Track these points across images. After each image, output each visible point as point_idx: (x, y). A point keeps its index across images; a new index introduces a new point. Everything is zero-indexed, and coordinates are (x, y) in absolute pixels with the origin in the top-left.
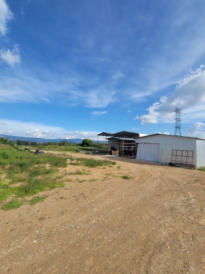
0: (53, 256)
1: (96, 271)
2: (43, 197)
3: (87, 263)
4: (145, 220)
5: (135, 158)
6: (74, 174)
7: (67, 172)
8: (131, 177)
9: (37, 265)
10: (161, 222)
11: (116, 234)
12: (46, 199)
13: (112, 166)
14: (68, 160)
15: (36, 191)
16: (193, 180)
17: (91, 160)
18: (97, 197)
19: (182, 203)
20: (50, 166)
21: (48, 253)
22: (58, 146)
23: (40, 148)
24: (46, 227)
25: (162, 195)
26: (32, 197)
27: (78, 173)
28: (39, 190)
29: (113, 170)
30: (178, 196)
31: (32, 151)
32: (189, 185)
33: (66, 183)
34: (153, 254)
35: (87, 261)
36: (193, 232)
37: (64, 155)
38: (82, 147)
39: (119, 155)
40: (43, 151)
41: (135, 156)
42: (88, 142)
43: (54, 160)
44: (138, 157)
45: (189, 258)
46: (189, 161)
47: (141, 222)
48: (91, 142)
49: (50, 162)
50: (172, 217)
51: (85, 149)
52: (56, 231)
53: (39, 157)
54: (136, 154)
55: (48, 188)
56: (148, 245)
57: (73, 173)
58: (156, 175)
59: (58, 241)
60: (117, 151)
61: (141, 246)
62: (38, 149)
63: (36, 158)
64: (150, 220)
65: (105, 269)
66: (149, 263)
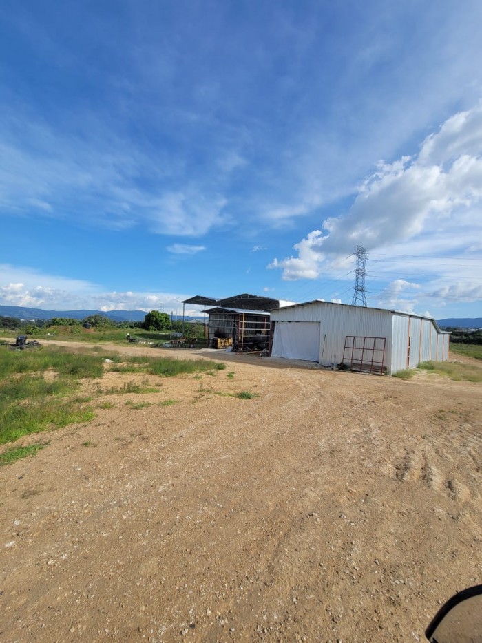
0: (57, 568)
1: (162, 582)
2: (33, 446)
3: (142, 570)
4: (276, 476)
5: (269, 354)
6: (120, 392)
7: (102, 389)
8: (257, 395)
9: (14, 592)
10: (308, 477)
11: (213, 507)
12: (44, 450)
13: (215, 374)
14: (108, 361)
15: (13, 434)
16: (381, 396)
17: (167, 360)
18: (175, 438)
19: (355, 439)
20: (55, 376)
21: (45, 563)
22: (81, 328)
23: (30, 333)
24: (42, 512)
25: (318, 426)
26: (4, 447)
27: (131, 389)
28: (23, 430)
29: (219, 381)
30: (348, 427)
31: (5, 341)
32: (373, 405)
33: (99, 412)
34: (286, 536)
35: (142, 566)
36: (367, 489)
37: (96, 349)
38: (144, 331)
39: (234, 348)
40: (38, 340)
41: (268, 351)
42: (159, 319)
43: (68, 362)
44: (275, 353)
45: (354, 534)
46: (378, 358)
47: (268, 479)
48: (166, 318)
49: (55, 365)
50: (333, 466)
51: (151, 335)
52: (69, 516)
53: (25, 355)
54: (271, 347)
55: (49, 425)
56: (279, 520)
57: (119, 390)
58: (310, 388)
59: (73, 537)
60: (230, 341)
61: (264, 525)
62: (22, 335)
63: (17, 358)
64: (287, 474)
65: (184, 575)
66: (278, 551)
